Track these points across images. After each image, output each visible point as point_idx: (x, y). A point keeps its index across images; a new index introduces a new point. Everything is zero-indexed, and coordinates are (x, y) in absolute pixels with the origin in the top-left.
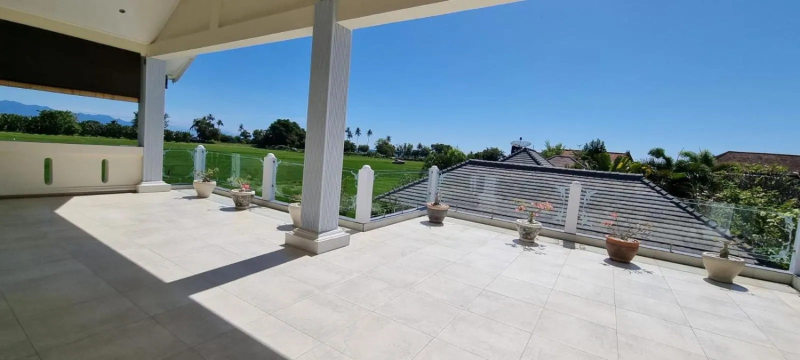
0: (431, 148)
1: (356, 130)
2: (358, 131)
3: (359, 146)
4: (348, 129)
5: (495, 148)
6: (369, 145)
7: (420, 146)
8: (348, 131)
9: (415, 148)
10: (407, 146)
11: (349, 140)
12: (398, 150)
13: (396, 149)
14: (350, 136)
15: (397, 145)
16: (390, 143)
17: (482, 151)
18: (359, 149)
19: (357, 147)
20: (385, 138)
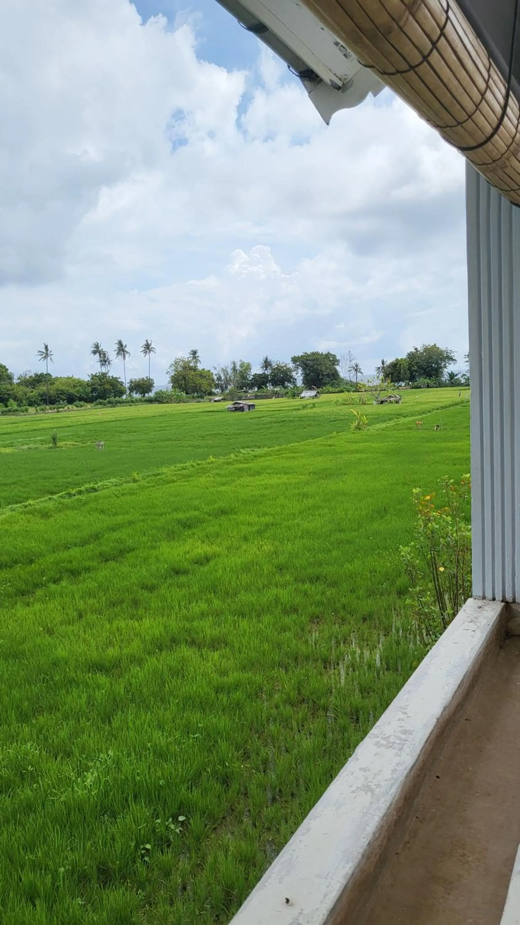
0: (291, 365)
1: (116, 347)
2: (121, 349)
3: (131, 382)
4: (97, 346)
5: (432, 344)
6: (151, 377)
7: (267, 364)
8: (97, 350)
9: (257, 370)
10: (238, 367)
11: (104, 370)
12: (219, 379)
13: (215, 377)
14: (104, 361)
15: (215, 369)
16: (200, 367)
17: (404, 356)
18: (131, 389)
19: (127, 385)
20: (186, 355)
